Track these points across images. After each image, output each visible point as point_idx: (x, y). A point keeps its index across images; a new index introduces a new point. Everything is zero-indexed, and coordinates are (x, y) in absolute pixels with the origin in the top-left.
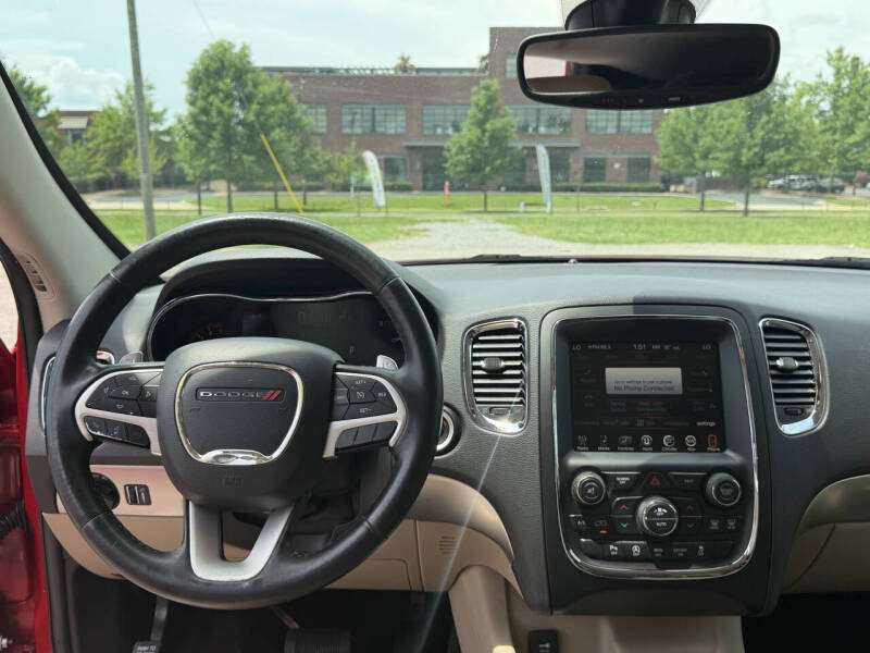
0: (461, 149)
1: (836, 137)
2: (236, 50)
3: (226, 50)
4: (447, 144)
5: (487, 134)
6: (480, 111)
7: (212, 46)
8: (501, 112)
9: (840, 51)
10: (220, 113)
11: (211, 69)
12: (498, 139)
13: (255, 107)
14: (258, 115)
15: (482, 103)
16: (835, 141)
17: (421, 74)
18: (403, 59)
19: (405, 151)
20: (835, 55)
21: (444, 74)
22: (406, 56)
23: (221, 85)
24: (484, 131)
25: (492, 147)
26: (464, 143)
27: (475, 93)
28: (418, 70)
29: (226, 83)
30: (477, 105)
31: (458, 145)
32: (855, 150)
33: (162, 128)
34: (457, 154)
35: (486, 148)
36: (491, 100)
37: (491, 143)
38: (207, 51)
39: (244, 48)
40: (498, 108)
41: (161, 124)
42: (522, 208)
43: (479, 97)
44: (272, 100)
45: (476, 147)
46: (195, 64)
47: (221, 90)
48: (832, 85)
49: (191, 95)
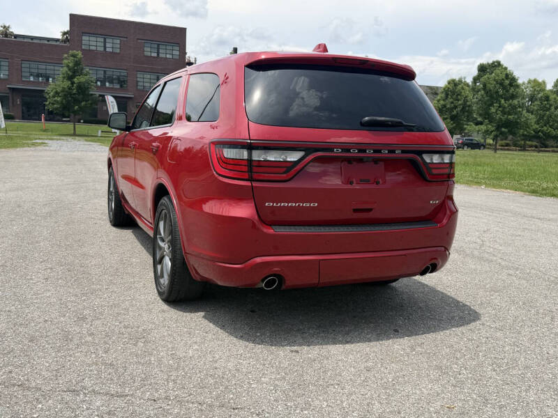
0: (57, 93)
4: (48, 89)
5: (75, 85)
6: (69, 70)
8: (84, 71)
12: (83, 89)
15: (71, 65)
17: (18, 39)
18: (5, 27)
19: (8, 91)
21: (35, 41)
22: (7, 25)
24: (73, 83)
25: (79, 94)
26: (59, 90)
27: (66, 58)
28: (16, 36)
30: (68, 66)
31: (54, 90)
34: (54, 97)
35: (74, 94)
36: (77, 63)
37: (77, 91)
40: (82, 69)
42: (100, 134)
43: (69, 61)
45: (67, 93)
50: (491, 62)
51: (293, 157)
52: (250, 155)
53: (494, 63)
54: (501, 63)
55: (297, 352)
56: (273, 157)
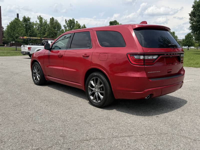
50: (113, 21)
51: (155, 57)
52: (144, 57)
53: (114, 21)
54: (117, 21)
56: (150, 57)
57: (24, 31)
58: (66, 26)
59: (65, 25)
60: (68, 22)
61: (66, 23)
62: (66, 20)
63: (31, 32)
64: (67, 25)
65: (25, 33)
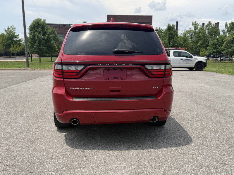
1: (194, 44)
2: (42, 21)
3: (39, 21)
7: (35, 19)
9: (195, 22)
10: (38, 37)
11: (35, 25)
13: (47, 35)
14: (48, 37)
16: (194, 45)
18: (84, 22)
20: (194, 23)
23: (38, 30)
29: (39, 29)
32: (199, 47)
33: (18, 40)
38: (34, 21)
39: (44, 20)
41: (18, 38)
44: (51, 33)
46: (31, 24)
47: (38, 31)
48: (194, 31)
49: (30, 32)
52: (62, 68)
55: (84, 152)
57: (167, 40)
58: (226, 31)
59: (224, 30)
60: (228, 26)
61: (226, 27)
62: (226, 23)
63: (174, 42)
64: (228, 30)
65: (167, 43)
